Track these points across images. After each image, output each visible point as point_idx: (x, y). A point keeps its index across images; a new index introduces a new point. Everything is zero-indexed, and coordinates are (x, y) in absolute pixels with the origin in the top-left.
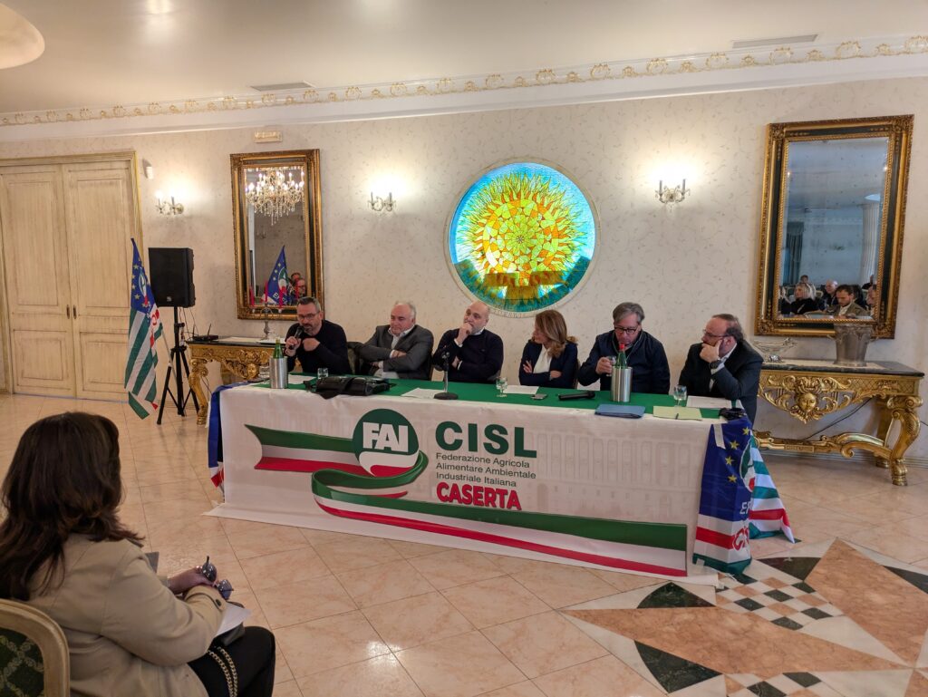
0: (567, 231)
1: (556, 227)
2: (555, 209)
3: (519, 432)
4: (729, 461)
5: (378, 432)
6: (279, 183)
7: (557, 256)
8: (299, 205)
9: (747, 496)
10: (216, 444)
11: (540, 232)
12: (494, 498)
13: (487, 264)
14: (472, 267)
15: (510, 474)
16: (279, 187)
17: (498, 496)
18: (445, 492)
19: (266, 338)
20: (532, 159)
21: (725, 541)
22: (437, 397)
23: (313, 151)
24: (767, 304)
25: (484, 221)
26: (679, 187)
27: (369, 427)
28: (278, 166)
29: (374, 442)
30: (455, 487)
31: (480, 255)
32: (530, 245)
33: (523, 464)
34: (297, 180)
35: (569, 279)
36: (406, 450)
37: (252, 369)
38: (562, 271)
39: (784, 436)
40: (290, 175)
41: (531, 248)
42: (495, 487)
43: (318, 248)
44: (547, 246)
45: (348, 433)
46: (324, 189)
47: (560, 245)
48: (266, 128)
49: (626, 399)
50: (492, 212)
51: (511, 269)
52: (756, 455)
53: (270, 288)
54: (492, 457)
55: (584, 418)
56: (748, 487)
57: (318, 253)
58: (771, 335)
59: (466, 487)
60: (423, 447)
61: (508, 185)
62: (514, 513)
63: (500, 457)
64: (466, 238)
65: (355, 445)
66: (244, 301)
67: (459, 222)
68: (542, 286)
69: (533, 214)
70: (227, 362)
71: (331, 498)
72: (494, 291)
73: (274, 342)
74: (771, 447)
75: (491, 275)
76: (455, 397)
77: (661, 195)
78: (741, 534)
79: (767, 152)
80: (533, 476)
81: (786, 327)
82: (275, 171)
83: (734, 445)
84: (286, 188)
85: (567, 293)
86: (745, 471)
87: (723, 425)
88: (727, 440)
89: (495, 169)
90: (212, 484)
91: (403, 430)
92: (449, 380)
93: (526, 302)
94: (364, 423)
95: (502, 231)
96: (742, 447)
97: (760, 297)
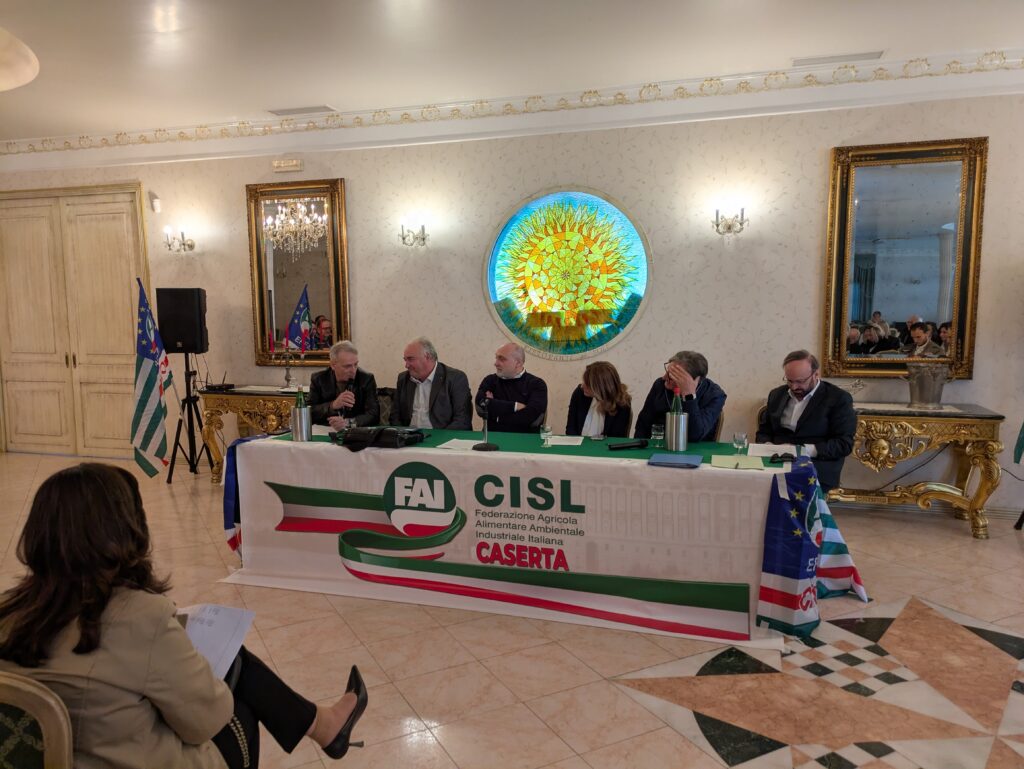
0: (616, 266)
1: (605, 261)
2: (603, 242)
3: (566, 486)
4: (793, 514)
5: (411, 488)
6: (300, 216)
7: (606, 293)
8: (322, 240)
9: (815, 552)
10: (232, 503)
11: (587, 267)
12: (539, 557)
13: (530, 302)
14: (514, 306)
15: (557, 531)
16: (301, 221)
17: (543, 556)
18: (486, 553)
19: (287, 386)
20: (578, 188)
21: (791, 601)
22: (476, 448)
23: (337, 180)
24: (834, 343)
25: (526, 256)
26: (737, 217)
27: (401, 483)
28: (299, 197)
29: (407, 499)
30: (496, 546)
31: (522, 293)
32: (576, 282)
33: (569, 521)
34: (320, 211)
35: (620, 318)
36: (443, 507)
37: (273, 420)
38: (612, 310)
39: (855, 487)
40: (313, 207)
41: (578, 285)
42: (540, 546)
43: (344, 287)
44: (595, 282)
45: (378, 490)
46: (349, 222)
47: (610, 280)
48: (285, 156)
49: (682, 447)
50: (535, 245)
51: (556, 308)
52: (823, 507)
53: (292, 331)
54: (536, 513)
55: (636, 468)
56: (814, 542)
57: (344, 292)
58: (839, 377)
59: (509, 547)
60: (460, 504)
61: (552, 217)
62: (561, 574)
63: (546, 513)
64: (506, 275)
65: (386, 502)
66: (263, 350)
67: (499, 257)
68: (590, 326)
69: (579, 248)
70: (245, 413)
71: (360, 561)
72: (538, 332)
73: (296, 390)
74: (841, 498)
75: (534, 315)
76: (495, 448)
77: (718, 226)
78: (808, 593)
79: (831, 178)
80: (581, 533)
81: (856, 368)
82: (295, 204)
83: (799, 497)
84: (308, 221)
85: (618, 333)
86: (811, 525)
87: (787, 475)
88: (792, 491)
89: (537, 198)
90: (228, 548)
91: (439, 485)
92: (489, 430)
93: (572, 343)
94: (396, 478)
95: (545, 267)
96: (807, 497)
97: (826, 335)
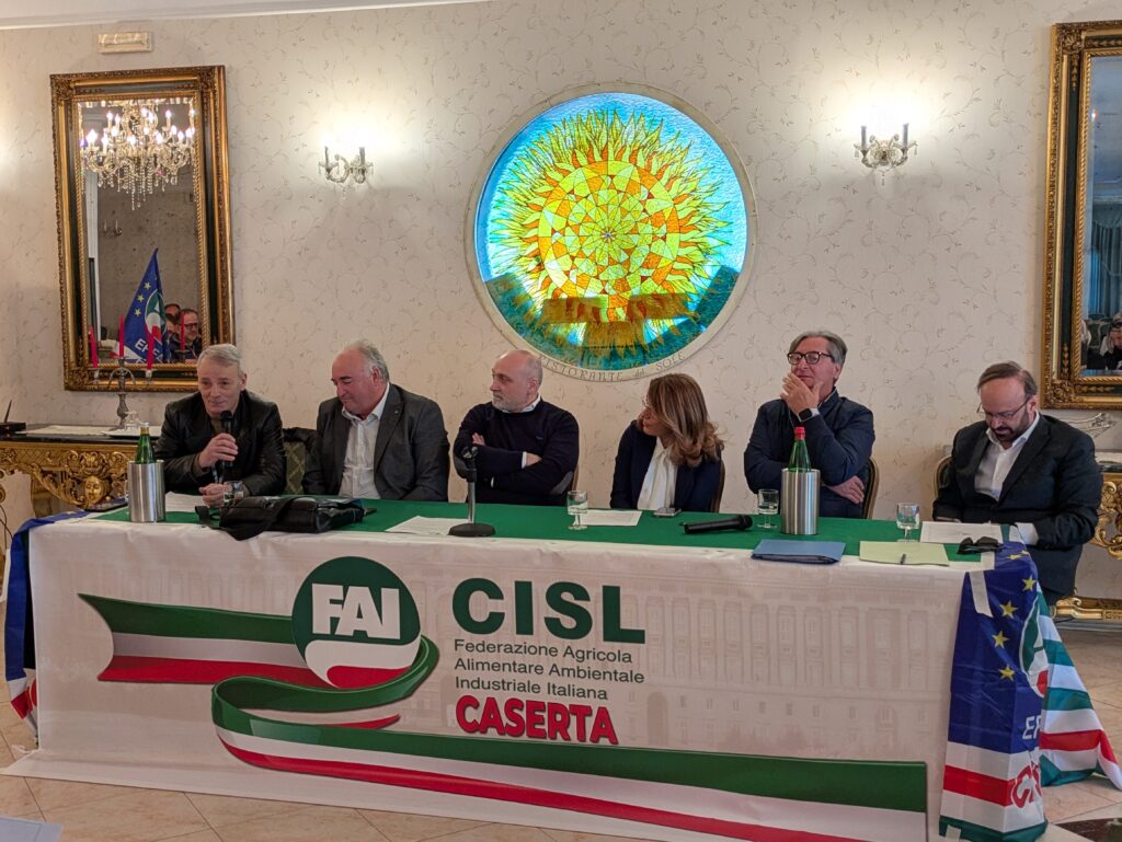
0: (694, 220)
1: (675, 211)
2: (672, 178)
3: (612, 596)
4: (999, 640)
5: (341, 602)
6: (147, 131)
7: (677, 266)
8: (186, 172)
9: (1036, 706)
10: (21, 633)
11: (644, 221)
12: (566, 724)
13: (548, 281)
14: (520, 287)
15: (594, 675)
16: (147, 138)
17: (573, 719)
18: (473, 715)
19: (122, 426)
20: (628, 86)
21: (997, 791)
22: (454, 532)
23: (212, 68)
24: (1061, 351)
25: (540, 201)
26: (896, 138)
27: (323, 593)
28: (145, 98)
29: (334, 622)
30: (491, 703)
31: (533, 265)
32: (626, 246)
33: (618, 657)
34: (183, 124)
35: (701, 308)
36: (398, 637)
37: (95, 486)
38: (687, 294)
39: (1101, 595)
40: (168, 114)
41: (628, 252)
42: (567, 701)
43: (223, 253)
44: (658, 247)
45: (283, 606)
46: (233, 142)
47: (683, 244)
48: (120, 26)
49: (809, 530)
50: (555, 184)
51: (592, 291)
52: (1048, 629)
53: (129, 330)
54: (561, 644)
55: (732, 565)
56: (1035, 688)
57: (223, 262)
58: (1070, 408)
59: (513, 704)
60: (428, 629)
61: (585, 134)
62: (604, 750)
63: (577, 644)
64: (507, 233)
65: (297, 629)
66: (78, 355)
67: (494, 203)
68: (650, 322)
69: (631, 188)
70: (44, 474)
71: (250, 733)
72: (561, 331)
73: (137, 433)
74: (1078, 615)
75: (554, 302)
76: (488, 532)
77: (865, 153)
78: (1026, 777)
79: (1052, 75)
80: (639, 678)
81: (1098, 393)
82: (138, 108)
83: (1008, 611)
84: (160, 139)
85: (697, 334)
86: (1029, 660)
87: (987, 574)
88: (996, 602)
89: (560, 103)
90: (13, 713)
91: (390, 596)
92: (477, 502)
93: (621, 351)
94: (315, 586)
95: (574, 220)
96: (1022, 613)
97: (1048, 339)
